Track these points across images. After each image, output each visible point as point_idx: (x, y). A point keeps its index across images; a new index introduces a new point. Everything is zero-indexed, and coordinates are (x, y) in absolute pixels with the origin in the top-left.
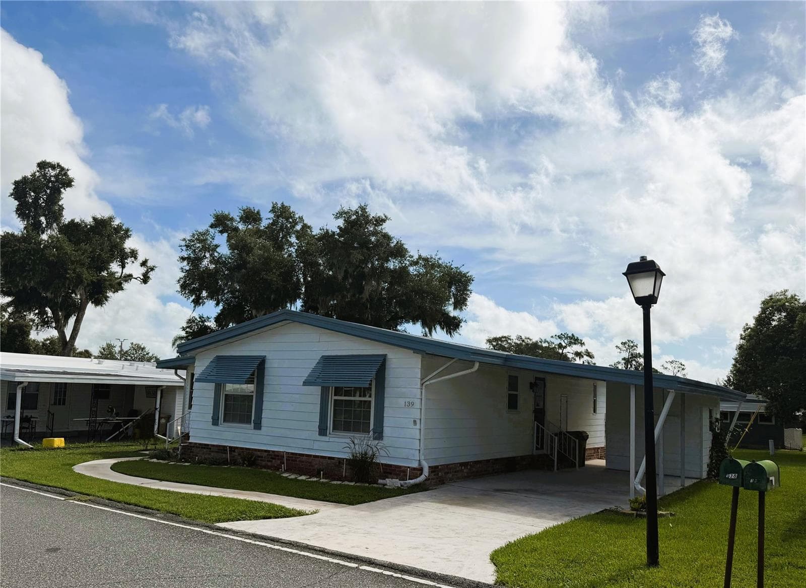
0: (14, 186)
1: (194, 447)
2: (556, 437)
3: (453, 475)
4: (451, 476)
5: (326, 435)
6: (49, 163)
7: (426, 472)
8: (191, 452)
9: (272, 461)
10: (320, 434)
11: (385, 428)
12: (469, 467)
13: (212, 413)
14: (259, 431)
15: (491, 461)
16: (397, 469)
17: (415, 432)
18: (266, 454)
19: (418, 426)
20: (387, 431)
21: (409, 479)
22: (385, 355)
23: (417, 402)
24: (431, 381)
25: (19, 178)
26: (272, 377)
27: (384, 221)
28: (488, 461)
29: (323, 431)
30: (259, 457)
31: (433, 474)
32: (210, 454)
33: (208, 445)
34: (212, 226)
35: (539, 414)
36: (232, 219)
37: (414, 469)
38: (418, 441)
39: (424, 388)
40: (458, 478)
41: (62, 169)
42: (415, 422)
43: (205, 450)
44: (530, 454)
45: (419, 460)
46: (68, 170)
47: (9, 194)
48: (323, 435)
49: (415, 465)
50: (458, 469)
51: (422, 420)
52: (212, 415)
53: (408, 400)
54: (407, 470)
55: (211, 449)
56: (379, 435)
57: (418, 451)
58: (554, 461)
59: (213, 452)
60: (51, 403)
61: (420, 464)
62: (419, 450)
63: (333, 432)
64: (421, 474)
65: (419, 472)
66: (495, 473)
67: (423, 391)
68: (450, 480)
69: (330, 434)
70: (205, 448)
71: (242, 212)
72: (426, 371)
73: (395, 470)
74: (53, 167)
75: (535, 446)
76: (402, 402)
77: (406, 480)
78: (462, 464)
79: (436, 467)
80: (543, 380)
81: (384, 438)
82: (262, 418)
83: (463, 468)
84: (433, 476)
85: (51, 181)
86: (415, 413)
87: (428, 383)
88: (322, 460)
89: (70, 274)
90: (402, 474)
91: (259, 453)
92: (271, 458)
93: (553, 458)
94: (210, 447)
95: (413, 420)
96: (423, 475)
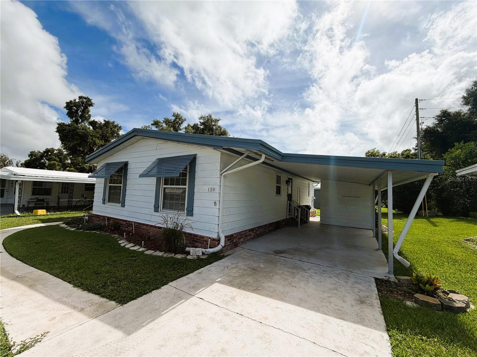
0: (66, 104)
1: (93, 216)
2: (300, 209)
3: (244, 239)
4: (242, 240)
5: (158, 212)
6: (83, 97)
7: (222, 243)
8: (92, 219)
9: (128, 228)
10: (155, 211)
11: (194, 208)
12: (255, 231)
13: (102, 197)
14: (123, 208)
15: (268, 225)
16: (201, 239)
17: (215, 211)
18: (125, 223)
19: (217, 206)
20: (196, 210)
21: (210, 248)
22: (195, 155)
23: (217, 188)
24: (228, 172)
25: (68, 101)
26: (131, 174)
27: (218, 120)
28: (266, 225)
29: (156, 209)
30: (122, 224)
31: (229, 241)
32: (99, 221)
33: (99, 216)
34: (152, 125)
35: (290, 197)
36: (160, 122)
37: (214, 240)
38: (217, 218)
39: (222, 177)
40: (248, 240)
41: (89, 99)
42: (215, 203)
43: (97, 218)
44: (286, 218)
45: (218, 232)
46: (91, 100)
47: (63, 107)
48: (157, 212)
49: (215, 236)
50: (247, 234)
51: (221, 201)
52: (102, 198)
53: (210, 187)
54: (208, 240)
55: (100, 218)
56: (190, 213)
57: (217, 226)
58: (298, 222)
59: (101, 220)
60: (59, 192)
61: (218, 236)
62: (218, 224)
63: (162, 209)
64: (219, 244)
65: (217, 243)
66: (270, 232)
67: (222, 180)
68: (242, 243)
69: (160, 211)
70: (97, 217)
71: (164, 119)
72: (224, 165)
73: (200, 240)
74: (85, 98)
75: (288, 214)
76: (206, 188)
77: (207, 248)
78: (250, 230)
79: (232, 236)
80: (291, 179)
81: (194, 215)
82: (125, 200)
83: (251, 232)
84: (228, 243)
85: (84, 104)
86: (216, 197)
87: (225, 173)
88: (154, 229)
89: (90, 140)
90: (204, 243)
91: (122, 222)
92: (128, 226)
93: (298, 220)
94: (100, 217)
95: (214, 201)
96: (220, 245)
